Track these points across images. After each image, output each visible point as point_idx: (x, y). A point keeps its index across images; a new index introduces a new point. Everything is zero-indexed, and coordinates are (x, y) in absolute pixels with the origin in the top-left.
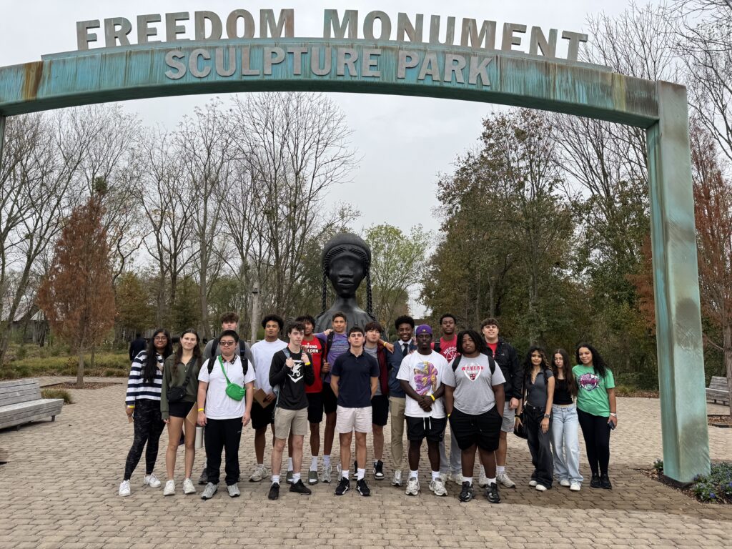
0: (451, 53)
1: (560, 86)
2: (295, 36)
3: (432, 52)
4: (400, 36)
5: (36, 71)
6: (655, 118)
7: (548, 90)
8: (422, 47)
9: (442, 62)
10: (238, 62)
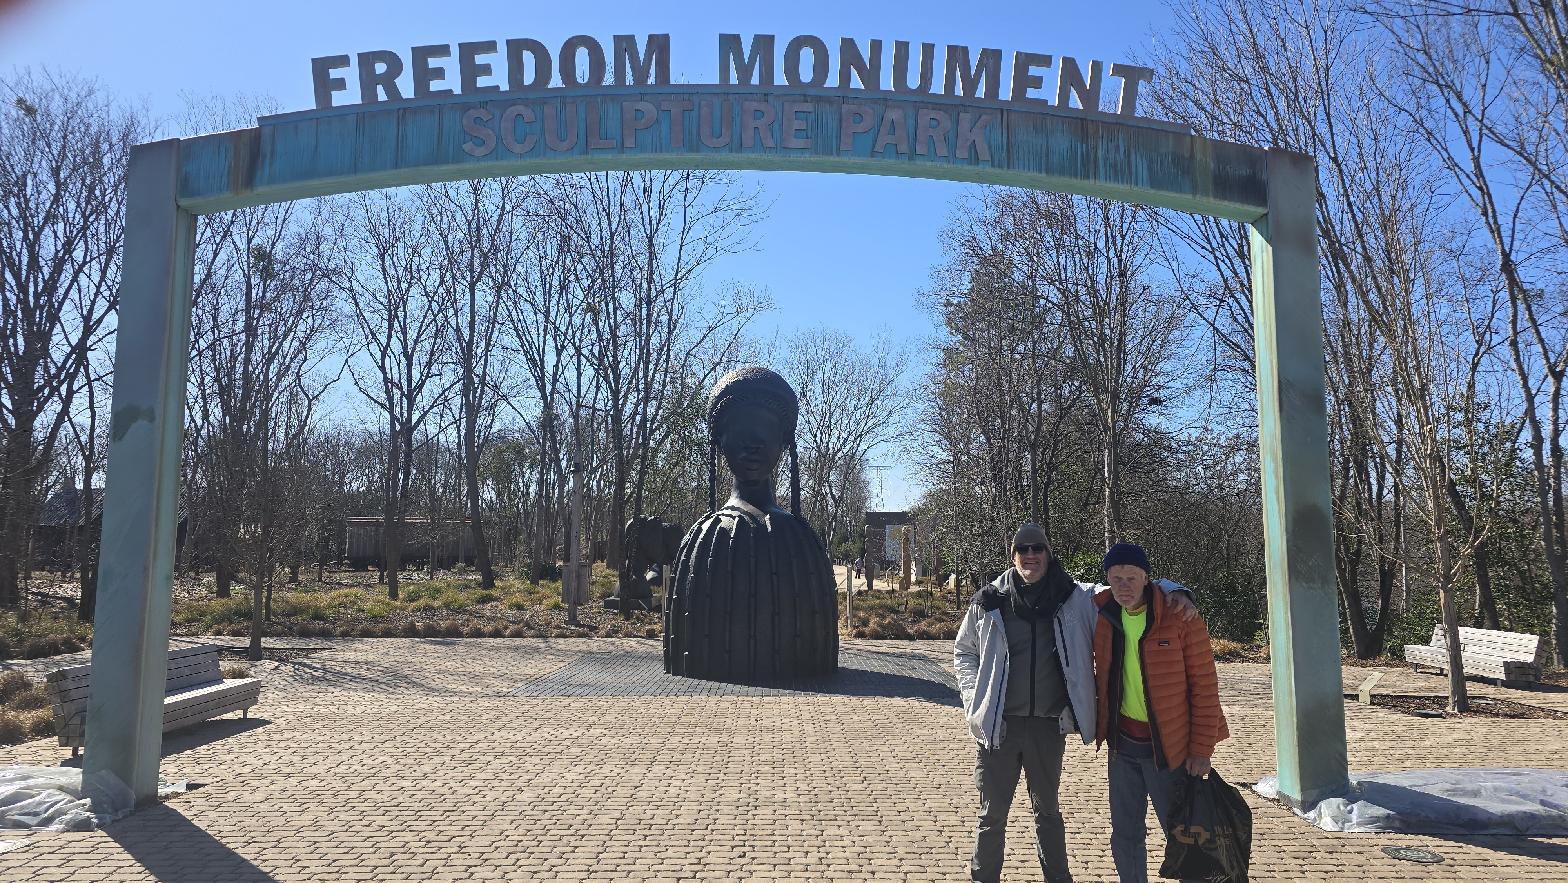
0: (927, 107)
1: (1106, 159)
2: (672, 82)
3: (897, 106)
4: (845, 77)
5: (250, 146)
7: (1085, 166)
8: (881, 98)
9: (911, 122)
10: (582, 127)
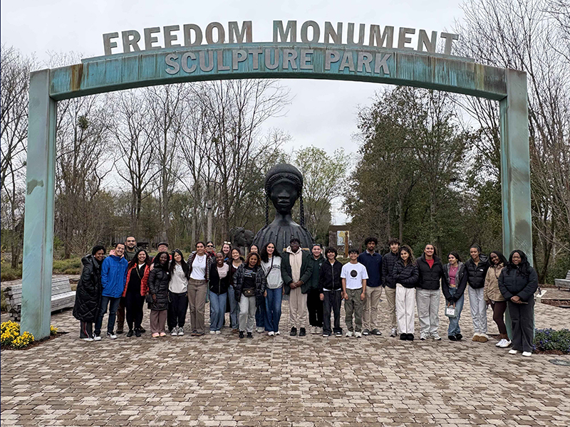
0: (362, 51)
1: (439, 73)
3: (349, 51)
5: (79, 71)
6: (505, 95)
7: (430, 76)
8: (342, 47)
9: (356, 57)
10: (216, 61)
